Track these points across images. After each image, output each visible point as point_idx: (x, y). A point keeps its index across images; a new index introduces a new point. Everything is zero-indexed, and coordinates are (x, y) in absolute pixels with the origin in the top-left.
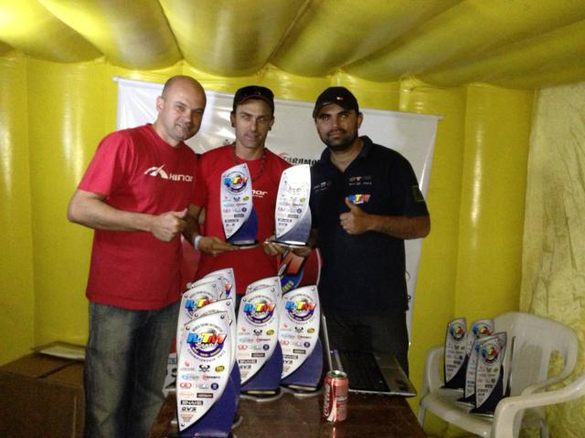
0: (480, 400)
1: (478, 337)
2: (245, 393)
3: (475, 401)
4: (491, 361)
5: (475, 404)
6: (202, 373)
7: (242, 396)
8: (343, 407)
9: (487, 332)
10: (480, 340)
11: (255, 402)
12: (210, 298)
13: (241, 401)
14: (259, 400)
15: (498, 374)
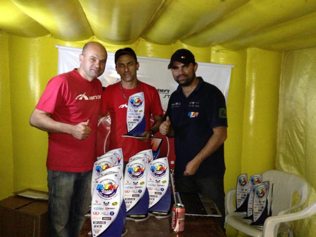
0: (256, 218)
1: (254, 184)
2: (129, 216)
3: (253, 218)
4: (261, 197)
5: (253, 220)
6: (105, 206)
7: (127, 218)
8: (182, 224)
9: (259, 181)
10: (255, 186)
11: (134, 221)
12: (109, 165)
13: (127, 221)
14: (136, 220)
15: (265, 204)
